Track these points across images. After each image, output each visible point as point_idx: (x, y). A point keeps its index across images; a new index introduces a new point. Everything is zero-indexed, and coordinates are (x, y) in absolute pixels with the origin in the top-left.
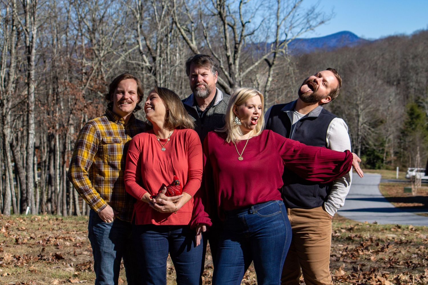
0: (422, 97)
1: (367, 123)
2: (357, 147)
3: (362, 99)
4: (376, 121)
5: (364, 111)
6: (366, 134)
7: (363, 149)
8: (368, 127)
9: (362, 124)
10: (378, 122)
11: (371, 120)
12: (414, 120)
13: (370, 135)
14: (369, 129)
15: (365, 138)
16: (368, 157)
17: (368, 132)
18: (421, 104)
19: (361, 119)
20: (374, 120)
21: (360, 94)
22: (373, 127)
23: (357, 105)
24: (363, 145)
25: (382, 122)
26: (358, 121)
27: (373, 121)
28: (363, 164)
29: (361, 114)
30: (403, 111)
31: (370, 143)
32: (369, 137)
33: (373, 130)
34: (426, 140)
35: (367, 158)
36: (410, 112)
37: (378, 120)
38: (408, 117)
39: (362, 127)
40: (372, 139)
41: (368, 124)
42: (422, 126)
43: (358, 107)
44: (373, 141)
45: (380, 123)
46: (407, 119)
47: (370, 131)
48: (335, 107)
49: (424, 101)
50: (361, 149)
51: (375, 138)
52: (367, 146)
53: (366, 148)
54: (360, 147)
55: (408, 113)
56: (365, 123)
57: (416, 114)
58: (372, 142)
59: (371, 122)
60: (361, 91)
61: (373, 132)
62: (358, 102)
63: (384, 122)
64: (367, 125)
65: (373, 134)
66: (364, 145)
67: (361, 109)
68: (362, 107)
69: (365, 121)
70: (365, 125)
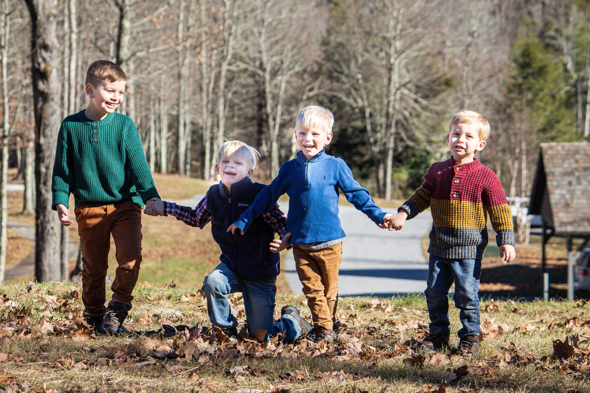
0: (556, 25)
1: (409, 86)
2: (385, 144)
3: (400, 26)
4: (433, 82)
5: (403, 56)
6: (407, 113)
7: (400, 149)
8: (413, 96)
9: (398, 89)
10: (439, 85)
11: (420, 80)
12: (531, 80)
13: (418, 116)
14: (416, 101)
15: (405, 123)
16: (413, 171)
17: (414, 109)
18: (553, 42)
19: (395, 77)
20: (428, 78)
21: (395, 14)
22: (426, 97)
23: (388, 42)
24: (399, 139)
25: (448, 83)
26: (390, 80)
27: (425, 80)
28: (401, 188)
29: (397, 63)
30: (505, 57)
31: (419, 135)
32: (415, 120)
33: (424, 102)
34: (559, 131)
35: (410, 174)
36: (521, 60)
37: (439, 78)
38: (515, 72)
39: (398, 96)
40: (421, 126)
41: (413, 89)
42: (553, 97)
43: (390, 45)
44: (425, 131)
45: (443, 87)
46: (514, 78)
47: (417, 106)
48: (333, 44)
49: (561, 35)
50: (395, 150)
51: (430, 122)
52: (411, 144)
53: (407, 147)
54: (391, 145)
55: (515, 61)
56: (404, 85)
57: (536, 65)
58: (423, 134)
59: (421, 84)
60: (396, 6)
61: (425, 108)
62: (389, 35)
63: (455, 82)
64: (410, 90)
65: (425, 114)
66: (402, 140)
67: (396, 51)
68: (398, 44)
69: (407, 79)
70: (406, 91)
